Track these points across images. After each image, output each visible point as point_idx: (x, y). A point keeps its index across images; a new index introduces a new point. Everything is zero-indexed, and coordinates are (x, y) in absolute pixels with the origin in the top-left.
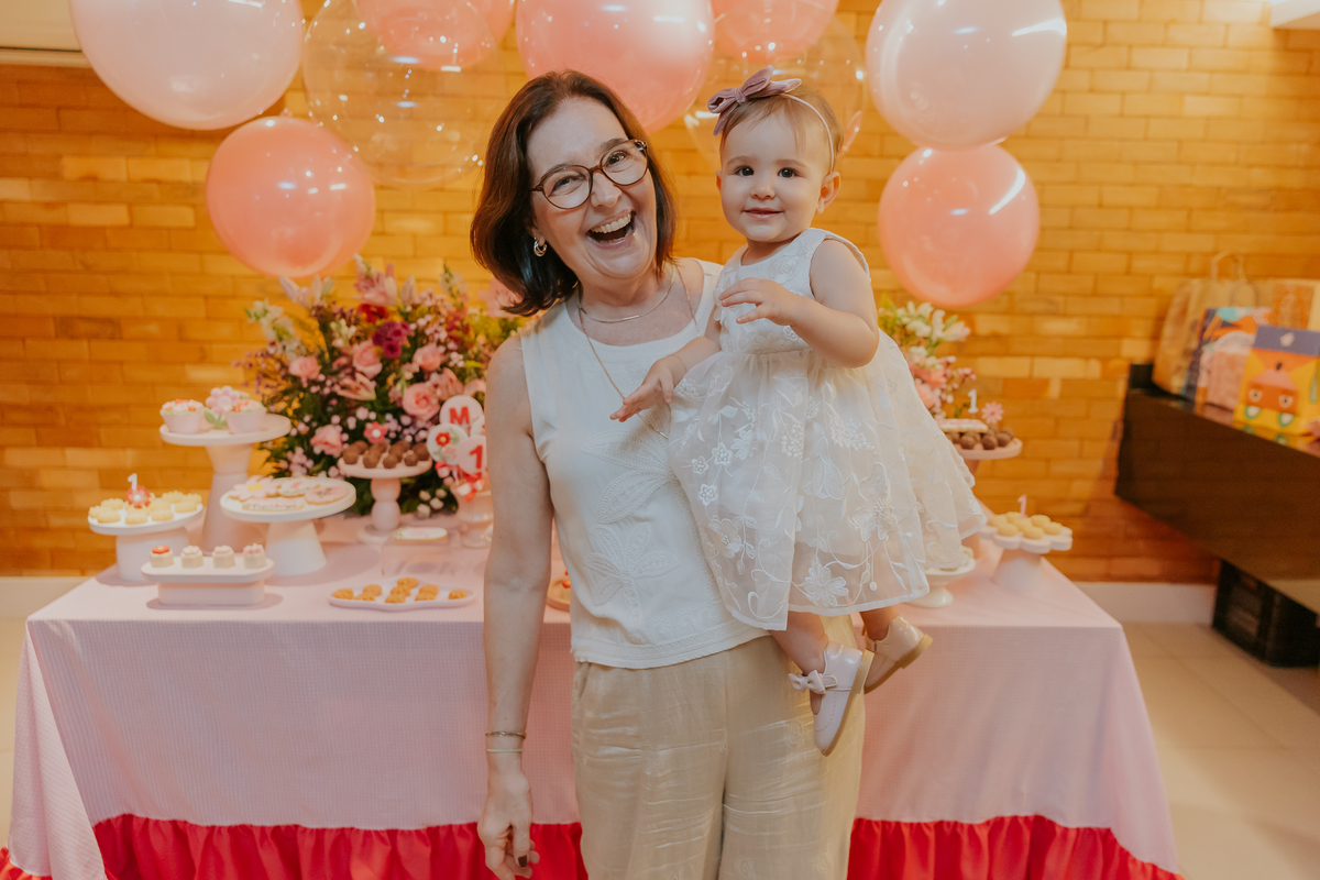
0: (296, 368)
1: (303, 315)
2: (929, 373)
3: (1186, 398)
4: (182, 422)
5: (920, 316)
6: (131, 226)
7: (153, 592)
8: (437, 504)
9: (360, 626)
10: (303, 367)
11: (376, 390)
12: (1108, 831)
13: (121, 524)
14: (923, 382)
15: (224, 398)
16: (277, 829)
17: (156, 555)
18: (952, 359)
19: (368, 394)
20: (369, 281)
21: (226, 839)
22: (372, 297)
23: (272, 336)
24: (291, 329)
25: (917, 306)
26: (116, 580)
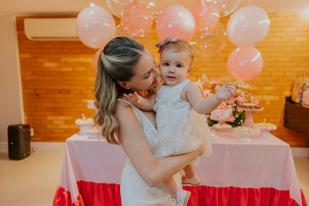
3: (300, 104)
4: (91, 105)
5: (239, 83)
7: (88, 136)
13: (82, 123)
16: (111, 184)
17: (89, 129)
18: (246, 92)
21: (101, 186)
25: (238, 81)
26: (80, 134)
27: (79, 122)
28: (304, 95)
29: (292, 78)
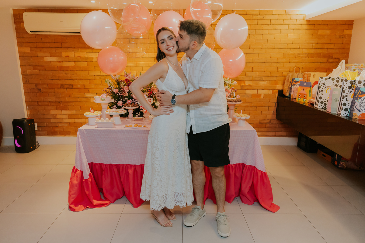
0: (114, 90)
1: (115, 82)
2: (228, 90)
3: (289, 97)
4: (97, 99)
5: (227, 80)
6: (75, 66)
7: (96, 126)
8: (139, 115)
9: (130, 130)
10: (115, 91)
11: (128, 94)
12: (255, 166)
13: (90, 115)
14: (227, 92)
15: (104, 95)
16: (116, 164)
17: (97, 120)
18: (233, 88)
19: (127, 95)
20: (127, 75)
21: (108, 165)
22: (127, 78)
23: (109, 85)
24: (113, 84)
26: (88, 125)
27: (87, 114)
28: (292, 89)
29: (284, 73)
